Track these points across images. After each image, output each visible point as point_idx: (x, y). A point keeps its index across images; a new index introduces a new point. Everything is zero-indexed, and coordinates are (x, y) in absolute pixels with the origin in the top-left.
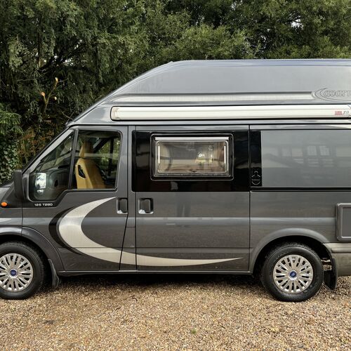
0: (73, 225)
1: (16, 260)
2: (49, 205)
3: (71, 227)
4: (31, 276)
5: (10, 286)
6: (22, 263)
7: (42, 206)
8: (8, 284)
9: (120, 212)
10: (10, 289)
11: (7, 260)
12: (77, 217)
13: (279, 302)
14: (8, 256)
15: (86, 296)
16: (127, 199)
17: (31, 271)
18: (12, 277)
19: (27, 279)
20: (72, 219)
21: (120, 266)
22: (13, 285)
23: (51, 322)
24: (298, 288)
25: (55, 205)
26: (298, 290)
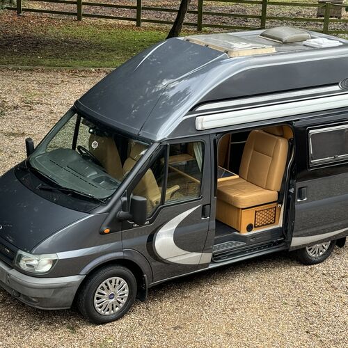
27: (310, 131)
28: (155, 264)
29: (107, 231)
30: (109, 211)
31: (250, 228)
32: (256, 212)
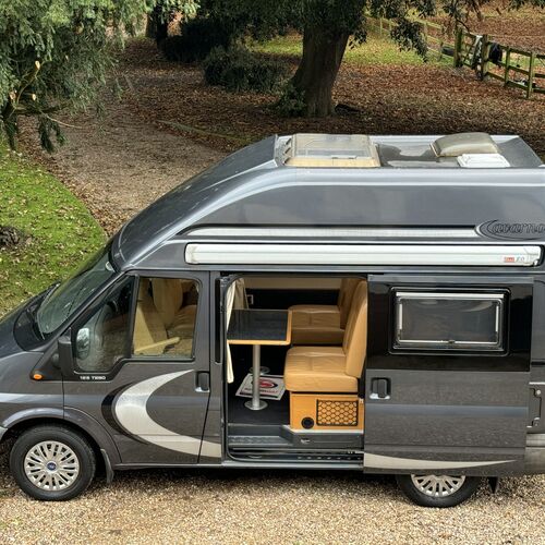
0: (135, 406)
1: (56, 450)
2: (101, 378)
3: (132, 408)
4: (76, 470)
5: (47, 484)
6: (64, 455)
7: (91, 380)
8: (45, 482)
9: (199, 390)
10: (47, 487)
11: (42, 450)
12: (139, 394)
13: (419, 508)
14: (45, 444)
15: (150, 495)
16: (209, 372)
17: (76, 464)
18: (50, 472)
19: (71, 475)
20: (134, 398)
21: (199, 458)
22: (51, 483)
23: (118, 532)
24: (444, 490)
25: (109, 378)
26: (445, 493)
27: (398, 294)
28: (118, 438)
29: (38, 376)
30: (44, 351)
31: (307, 423)
32: (318, 401)
